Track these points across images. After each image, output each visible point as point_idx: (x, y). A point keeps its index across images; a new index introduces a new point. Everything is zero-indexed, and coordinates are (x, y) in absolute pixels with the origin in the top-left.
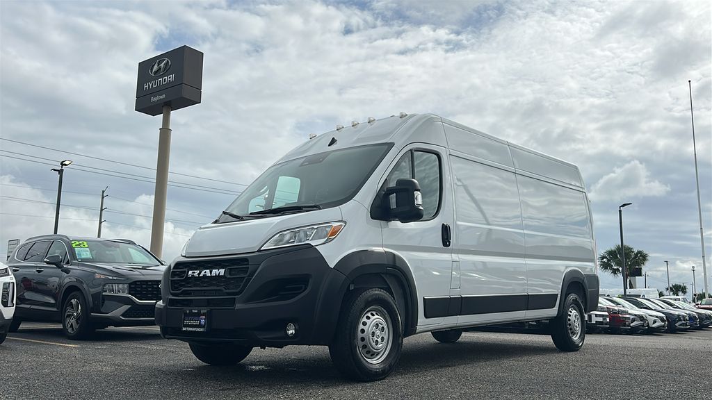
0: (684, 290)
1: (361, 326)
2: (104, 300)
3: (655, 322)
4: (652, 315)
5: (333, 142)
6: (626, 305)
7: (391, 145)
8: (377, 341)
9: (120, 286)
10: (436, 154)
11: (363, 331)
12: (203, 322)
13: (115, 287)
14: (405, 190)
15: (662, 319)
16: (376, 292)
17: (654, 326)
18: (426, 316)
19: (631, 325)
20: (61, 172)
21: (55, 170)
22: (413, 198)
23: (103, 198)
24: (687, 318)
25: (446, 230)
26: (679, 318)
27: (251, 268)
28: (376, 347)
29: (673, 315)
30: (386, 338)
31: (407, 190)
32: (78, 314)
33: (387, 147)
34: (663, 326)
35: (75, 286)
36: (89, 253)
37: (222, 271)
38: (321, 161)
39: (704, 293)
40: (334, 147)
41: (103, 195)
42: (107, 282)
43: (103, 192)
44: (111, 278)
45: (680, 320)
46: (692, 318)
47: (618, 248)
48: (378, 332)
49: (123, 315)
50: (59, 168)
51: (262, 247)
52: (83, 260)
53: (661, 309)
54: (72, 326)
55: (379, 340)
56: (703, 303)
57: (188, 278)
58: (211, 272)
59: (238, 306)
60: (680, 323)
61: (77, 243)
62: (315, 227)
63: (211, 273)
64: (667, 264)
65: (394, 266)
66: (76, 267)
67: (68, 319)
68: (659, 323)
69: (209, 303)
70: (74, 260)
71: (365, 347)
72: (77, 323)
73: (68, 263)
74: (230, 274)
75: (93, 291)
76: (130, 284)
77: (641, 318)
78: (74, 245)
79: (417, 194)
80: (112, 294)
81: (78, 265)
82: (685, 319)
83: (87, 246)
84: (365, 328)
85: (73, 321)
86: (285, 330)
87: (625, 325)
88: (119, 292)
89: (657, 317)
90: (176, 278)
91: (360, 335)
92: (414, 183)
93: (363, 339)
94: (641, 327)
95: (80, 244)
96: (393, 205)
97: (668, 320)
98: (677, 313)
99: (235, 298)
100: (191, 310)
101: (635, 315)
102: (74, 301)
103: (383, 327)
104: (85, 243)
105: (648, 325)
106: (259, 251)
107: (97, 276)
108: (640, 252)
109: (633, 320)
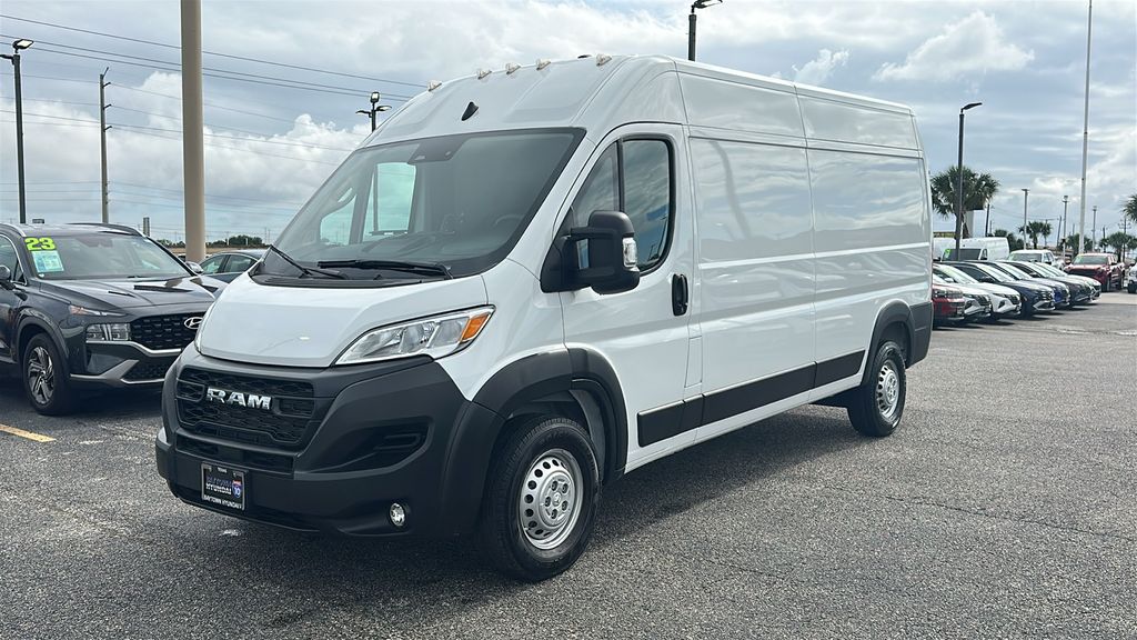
0: (1046, 230)
1: (526, 490)
2: (89, 351)
3: (1002, 304)
4: (998, 295)
5: (471, 110)
6: (957, 277)
7: (579, 134)
8: (555, 510)
9: (116, 327)
10: (663, 140)
11: (530, 498)
12: (238, 492)
13: (107, 328)
14: (606, 234)
15: (1014, 300)
16: (554, 426)
17: (999, 310)
18: (642, 443)
19: (966, 312)
20: (16, 60)
21: (4, 56)
22: (620, 252)
23: (102, 87)
24: (1053, 295)
25: (679, 288)
26: (1039, 295)
27: (319, 403)
28: (553, 522)
29: (1030, 290)
30: (571, 502)
31: (607, 237)
32: (49, 374)
33: (571, 136)
34: (1015, 311)
35: (38, 326)
36: (57, 261)
37: (266, 400)
38: (449, 158)
39: (1078, 236)
40: (473, 125)
41: (102, 83)
42: (91, 320)
43: (102, 77)
44: (98, 313)
45: (1041, 299)
46: (1059, 294)
47: (952, 172)
48: (557, 496)
49: (125, 377)
50: (12, 52)
51: (337, 359)
52: (49, 276)
53: (1012, 281)
54: (41, 392)
55: (559, 508)
56: (1077, 260)
57: (205, 401)
58: (246, 398)
59: (299, 474)
60: (1041, 303)
61: (36, 241)
62: (438, 320)
63: (246, 401)
64: (1026, 194)
65: (586, 375)
66: (37, 291)
67: (34, 379)
68: (1009, 306)
69: (247, 457)
70: (33, 276)
71: (533, 524)
72: (50, 388)
73: (22, 280)
74: (281, 409)
75: (70, 332)
76: (132, 324)
77: (982, 301)
78: (30, 247)
79: (629, 242)
80: (102, 341)
81: (40, 286)
82: (1048, 297)
83: (53, 247)
84: (534, 493)
85: (42, 383)
86: (389, 515)
87: (955, 315)
88: (114, 336)
89: (1006, 296)
90: (187, 397)
91: (524, 506)
92: (621, 221)
93: (530, 512)
94: (980, 315)
95: (40, 244)
96: (584, 263)
97: (1022, 298)
98: (1037, 287)
99: (291, 459)
100: (215, 468)
101: (973, 297)
102: (40, 351)
103: (566, 485)
104: (50, 241)
105: (991, 312)
106: (333, 366)
107: (73, 309)
108: (985, 178)
109: (969, 305)
